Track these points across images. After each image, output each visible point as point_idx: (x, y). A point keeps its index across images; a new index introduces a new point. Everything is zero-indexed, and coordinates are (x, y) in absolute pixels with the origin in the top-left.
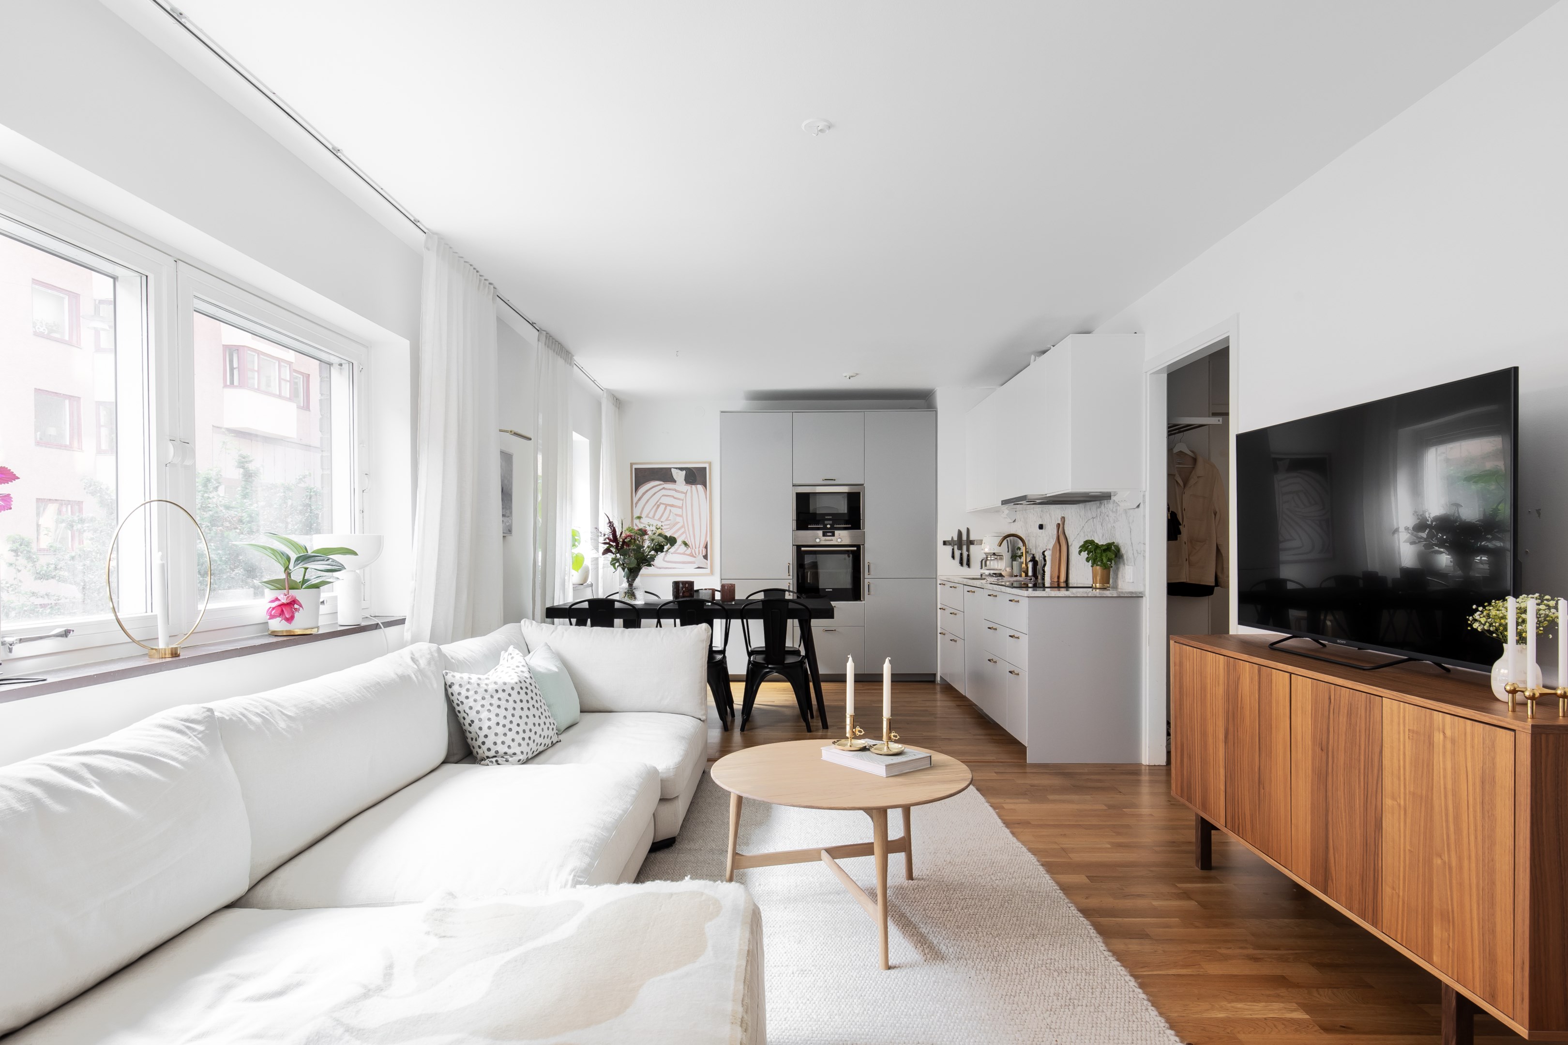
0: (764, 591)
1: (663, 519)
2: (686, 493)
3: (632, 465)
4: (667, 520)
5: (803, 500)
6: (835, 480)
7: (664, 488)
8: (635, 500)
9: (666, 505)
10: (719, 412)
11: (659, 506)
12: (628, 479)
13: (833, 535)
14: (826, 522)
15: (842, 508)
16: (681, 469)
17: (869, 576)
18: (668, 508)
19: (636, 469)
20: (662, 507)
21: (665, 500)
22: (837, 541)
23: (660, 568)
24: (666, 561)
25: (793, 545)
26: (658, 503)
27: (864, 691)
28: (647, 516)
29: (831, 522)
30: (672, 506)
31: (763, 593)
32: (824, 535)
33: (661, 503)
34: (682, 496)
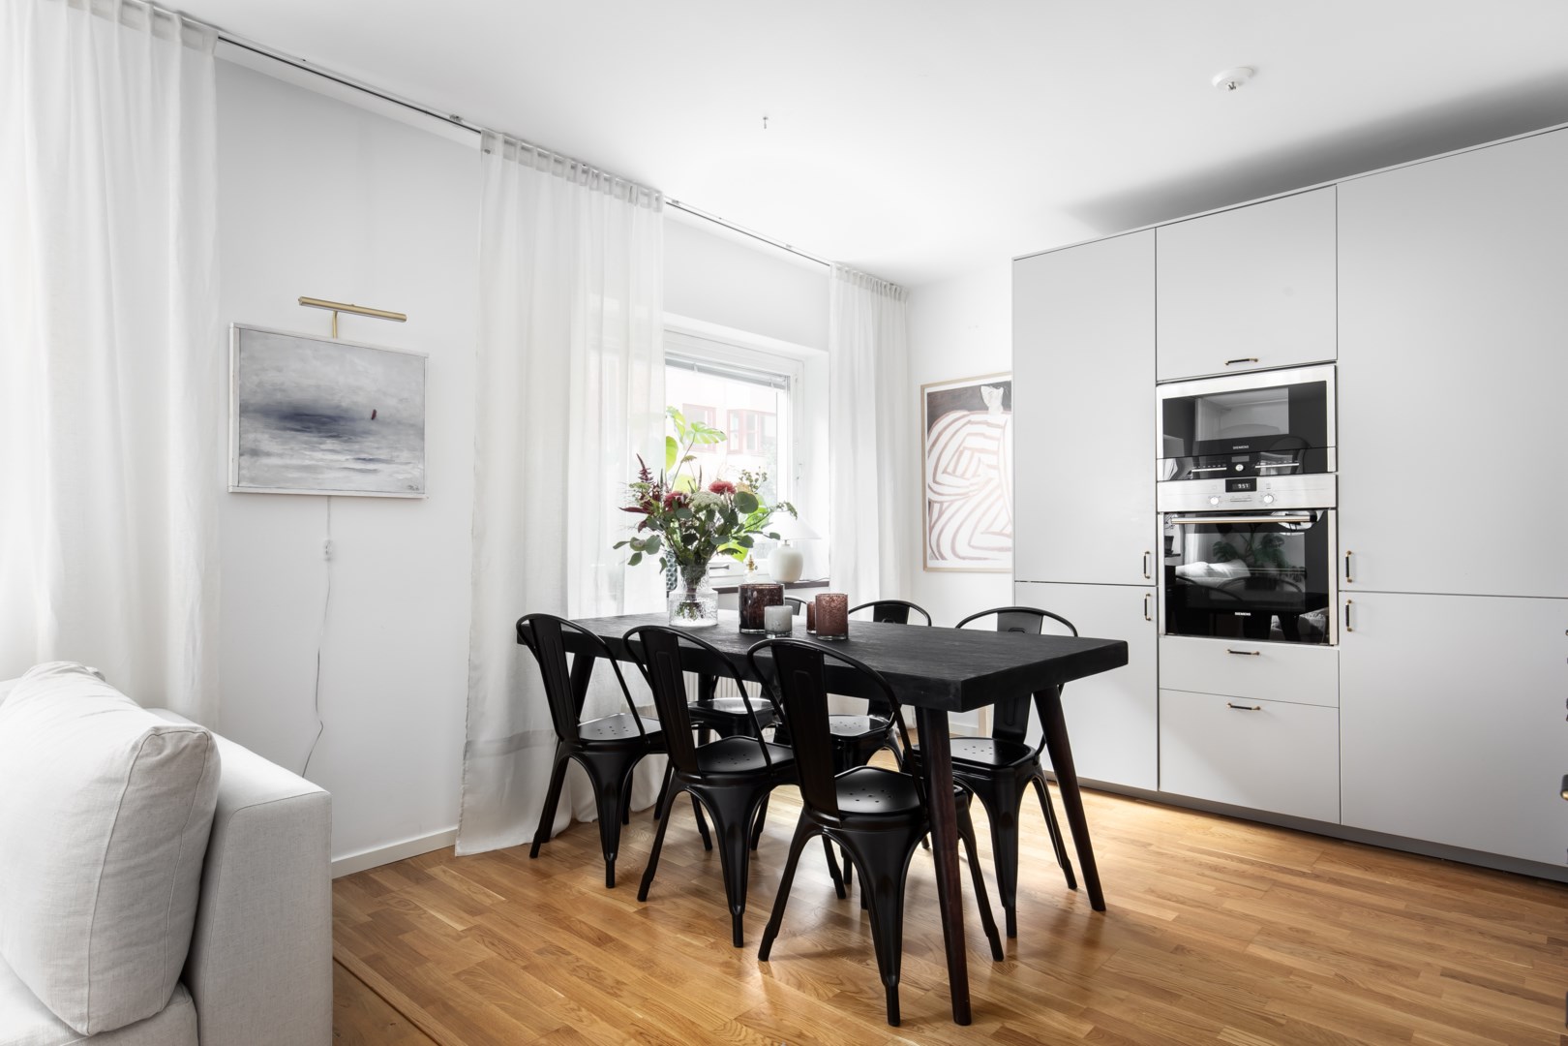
0: (1000, 611)
1: (968, 475)
2: (1003, 428)
3: (923, 388)
4: (974, 475)
5: (1180, 415)
6: (1256, 360)
7: (969, 422)
8: (927, 448)
9: (974, 450)
10: (1010, 261)
11: (961, 453)
12: (918, 411)
13: (1253, 488)
14: (1234, 459)
15: (1278, 421)
16: (996, 386)
17: (1350, 586)
18: (977, 455)
19: (929, 395)
20: (967, 454)
21: (971, 442)
22: (1262, 501)
23: (964, 558)
24: (973, 547)
25: (1157, 513)
26: (961, 448)
27: (1297, 881)
28: (944, 472)
29: (1246, 458)
30: (982, 451)
31: (996, 615)
32: (1230, 488)
33: (965, 448)
34: (996, 432)
